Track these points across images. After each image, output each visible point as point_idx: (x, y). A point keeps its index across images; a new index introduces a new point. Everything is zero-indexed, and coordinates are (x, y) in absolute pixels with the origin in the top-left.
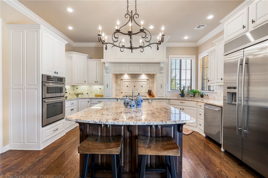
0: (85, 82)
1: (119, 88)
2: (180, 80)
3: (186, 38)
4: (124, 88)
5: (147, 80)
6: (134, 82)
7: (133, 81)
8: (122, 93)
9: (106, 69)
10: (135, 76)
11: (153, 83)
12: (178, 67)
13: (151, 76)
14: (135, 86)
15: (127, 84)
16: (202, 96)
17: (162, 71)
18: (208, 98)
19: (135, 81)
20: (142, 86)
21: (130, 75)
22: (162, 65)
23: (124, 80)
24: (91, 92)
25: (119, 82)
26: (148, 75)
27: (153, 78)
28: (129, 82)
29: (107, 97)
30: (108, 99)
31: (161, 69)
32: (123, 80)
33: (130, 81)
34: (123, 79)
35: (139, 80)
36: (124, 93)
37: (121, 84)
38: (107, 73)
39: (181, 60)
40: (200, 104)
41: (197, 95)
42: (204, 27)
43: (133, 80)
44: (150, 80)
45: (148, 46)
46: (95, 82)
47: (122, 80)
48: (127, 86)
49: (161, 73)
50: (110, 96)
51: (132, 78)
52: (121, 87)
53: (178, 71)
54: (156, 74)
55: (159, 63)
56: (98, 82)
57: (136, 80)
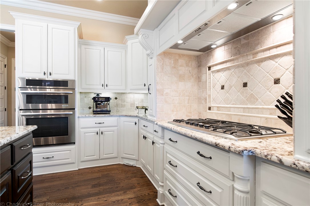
1: (203, 95)
4: (213, 93)
6: (242, 69)
7: (238, 67)
8: (209, 109)
14: (245, 85)
15: (221, 78)
19: (248, 64)
20: (276, 81)
21: (231, 45)
23: (215, 68)
25: (204, 78)
28: (227, 71)
32: (213, 69)
33: (228, 69)
34: (213, 66)
35: (259, 56)
36: (216, 110)
37: (208, 81)
38: (150, 57)
43: (241, 61)
47: (209, 69)
48: (223, 87)
51: (235, 54)
52: (208, 93)
57: (251, 58)
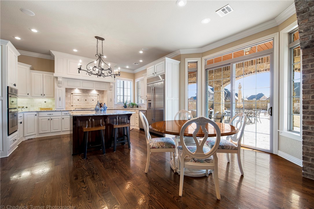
0: (28, 94)
1: (68, 102)
2: (124, 96)
3: (127, 67)
4: (74, 101)
5: (97, 95)
7: (84, 96)
8: (72, 106)
9: (59, 83)
10: (85, 91)
11: (103, 97)
12: (122, 86)
13: (101, 92)
14: (86, 100)
15: (78, 97)
16: (138, 107)
17: (111, 89)
18: (141, 108)
19: (87, 96)
20: (93, 100)
21: (81, 90)
22: (111, 84)
23: (75, 94)
24: (32, 106)
25: (69, 96)
26: (99, 91)
27: (103, 94)
28: (80, 96)
29: (59, 110)
30: (60, 111)
31: (111, 87)
35: (90, 95)
36: (75, 106)
37: (72, 97)
38: (60, 87)
39: (124, 82)
40: (136, 111)
41: (134, 106)
42: (138, 64)
43: (84, 94)
44: (100, 95)
45: (110, 75)
46: (42, 95)
47: (72, 94)
48: (78, 100)
49: (111, 90)
50: (63, 109)
52: (72, 101)
53: (122, 89)
54: (106, 91)
55: (109, 83)
56: (44, 95)
57: (87, 95)
